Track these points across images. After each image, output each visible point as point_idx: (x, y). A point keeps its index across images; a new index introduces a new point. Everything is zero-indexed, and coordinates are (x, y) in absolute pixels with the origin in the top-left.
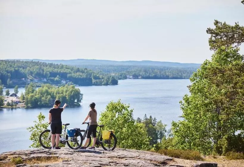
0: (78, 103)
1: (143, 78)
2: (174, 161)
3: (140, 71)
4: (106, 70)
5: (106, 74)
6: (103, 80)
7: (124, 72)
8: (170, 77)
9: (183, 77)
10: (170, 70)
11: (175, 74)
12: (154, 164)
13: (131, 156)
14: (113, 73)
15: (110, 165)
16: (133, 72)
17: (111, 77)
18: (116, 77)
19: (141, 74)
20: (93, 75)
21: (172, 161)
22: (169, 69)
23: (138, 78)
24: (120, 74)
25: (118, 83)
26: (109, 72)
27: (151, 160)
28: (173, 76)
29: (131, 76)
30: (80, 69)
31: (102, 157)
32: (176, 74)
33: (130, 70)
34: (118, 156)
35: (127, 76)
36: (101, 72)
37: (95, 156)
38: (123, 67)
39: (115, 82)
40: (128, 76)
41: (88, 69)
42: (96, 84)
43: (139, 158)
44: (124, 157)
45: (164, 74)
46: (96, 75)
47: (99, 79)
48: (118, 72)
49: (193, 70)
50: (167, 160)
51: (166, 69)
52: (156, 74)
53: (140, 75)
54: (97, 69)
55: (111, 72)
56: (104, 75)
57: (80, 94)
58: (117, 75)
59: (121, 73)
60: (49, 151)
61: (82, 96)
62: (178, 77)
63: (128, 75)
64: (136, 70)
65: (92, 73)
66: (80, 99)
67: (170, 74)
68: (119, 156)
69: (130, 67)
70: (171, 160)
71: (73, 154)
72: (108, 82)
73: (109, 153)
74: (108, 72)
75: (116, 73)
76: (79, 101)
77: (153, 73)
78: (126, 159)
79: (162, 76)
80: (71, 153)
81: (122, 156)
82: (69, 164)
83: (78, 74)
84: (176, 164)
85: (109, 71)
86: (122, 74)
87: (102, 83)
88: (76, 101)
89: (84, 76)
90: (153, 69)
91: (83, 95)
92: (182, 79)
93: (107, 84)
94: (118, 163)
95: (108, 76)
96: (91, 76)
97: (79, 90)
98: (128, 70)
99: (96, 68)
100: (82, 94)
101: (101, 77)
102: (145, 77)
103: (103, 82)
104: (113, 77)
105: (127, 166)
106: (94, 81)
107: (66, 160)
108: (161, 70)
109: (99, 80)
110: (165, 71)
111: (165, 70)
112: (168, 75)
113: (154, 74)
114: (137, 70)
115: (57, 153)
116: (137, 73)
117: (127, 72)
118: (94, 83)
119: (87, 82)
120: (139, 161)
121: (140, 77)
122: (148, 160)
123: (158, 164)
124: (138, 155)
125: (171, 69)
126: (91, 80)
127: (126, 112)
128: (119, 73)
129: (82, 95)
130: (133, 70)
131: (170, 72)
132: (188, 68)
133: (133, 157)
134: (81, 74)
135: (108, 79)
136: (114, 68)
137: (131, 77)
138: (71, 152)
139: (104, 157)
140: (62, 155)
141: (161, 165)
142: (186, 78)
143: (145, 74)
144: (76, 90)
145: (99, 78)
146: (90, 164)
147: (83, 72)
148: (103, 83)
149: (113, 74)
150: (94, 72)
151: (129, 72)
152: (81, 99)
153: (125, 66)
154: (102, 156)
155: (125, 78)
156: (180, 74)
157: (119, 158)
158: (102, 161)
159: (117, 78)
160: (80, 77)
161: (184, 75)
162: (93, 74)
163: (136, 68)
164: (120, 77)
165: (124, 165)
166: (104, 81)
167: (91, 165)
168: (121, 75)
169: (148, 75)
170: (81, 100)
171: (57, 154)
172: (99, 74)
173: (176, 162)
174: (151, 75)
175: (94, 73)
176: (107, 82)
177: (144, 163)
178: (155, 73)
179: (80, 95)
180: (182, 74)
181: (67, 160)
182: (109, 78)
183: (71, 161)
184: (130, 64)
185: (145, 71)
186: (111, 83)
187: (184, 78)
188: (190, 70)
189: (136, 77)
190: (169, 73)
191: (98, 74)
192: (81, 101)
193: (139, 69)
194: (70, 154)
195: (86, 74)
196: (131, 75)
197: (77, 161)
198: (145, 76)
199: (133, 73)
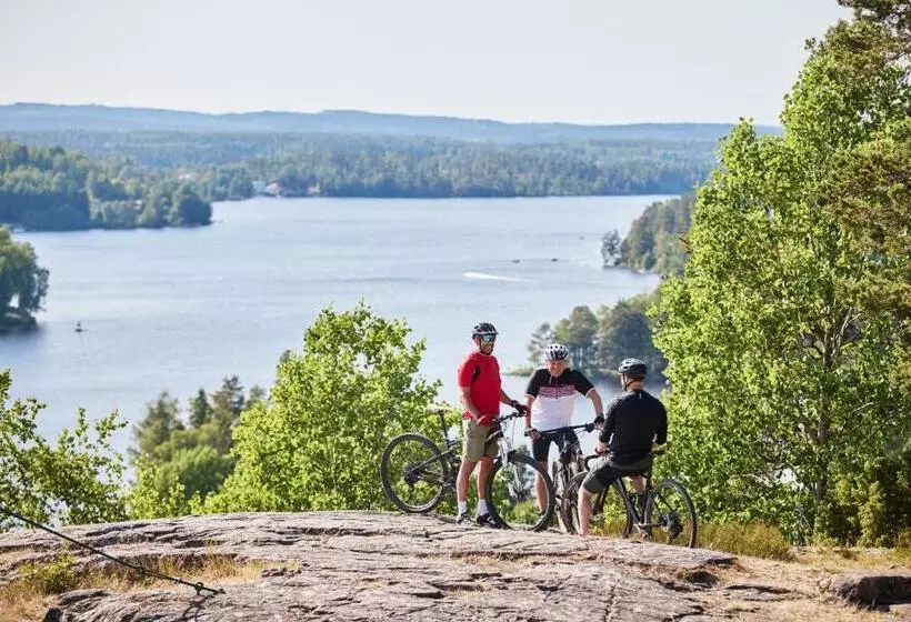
0: (28, 315)
1: (332, 192)
2: (740, 569)
3: (316, 160)
4: (156, 155)
5: (155, 172)
6: (139, 202)
7: (242, 165)
8: (456, 187)
9: (518, 189)
10: (455, 153)
11: (482, 174)
12: (659, 581)
13: (552, 549)
14: (189, 168)
15: (480, 588)
16: (281, 165)
17: (181, 188)
18: (203, 189)
19: (319, 171)
20: (95, 179)
21: (732, 570)
22: (450, 150)
23: (304, 195)
24: (219, 176)
25: (212, 219)
26: (170, 165)
27: (646, 566)
28: (470, 180)
29: (275, 185)
30: (30, 152)
31: (425, 555)
32: (485, 172)
33: (266, 154)
34: (496, 551)
35: (255, 183)
36: (129, 162)
37: (395, 550)
38: (234, 140)
39: (196, 214)
40: (257, 185)
41: (71, 153)
42: (111, 224)
43: (590, 559)
44: (522, 552)
45: (429, 174)
46: (107, 181)
47: (124, 197)
48: (212, 165)
49: (564, 153)
50: (710, 562)
51: (434, 149)
52: (389, 174)
53: (313, 180)
54: (108, 150)
55: (179, 166)
56: (146, 179)
57: (37, 272)
58: (206, 178)
59: (223, 167)
60: (174, 531)
61: (46, 280)
62: (495, 187)
63: (257, 179)
64: (295, 156)
65: (86, 171)
66: (35, 294)
67: (455, 172)
68: (500, 551)
69: (264, 139)
70: (728, 563)
71: (291, 543)
72: (167, 212)
73: (450, 534)
74: (165, 165)
75: (199, 171)
76: (30, 302)
77: (378, 172)
78: (536, 564)
79: (418, 183)
80: (283, 537)
81: (513, 549)
82: (301, 585)
83: (20, 172)
84: (754, 583)
85: (166, 161)
86: (232, 173)
87: (134, 218)
88: (14, 302)
89: (51, 182)
90: (375, 150)
91: (48, 272)
92: (513, 195)
93: (158, 223)
94: (509, 581)
95: (165, 184)
96: (82, 185)
97: (28, 253)
98: (259, 156)
99: (107, 145)
100: (43, 271)
101: (129, 188)
102: (337, 187)
103: (140, 212)
104: (187, 191)
105: (554, 589)
106: (96, 207)
107: (279, 568)
108: (414, 154)
109: (123, 203)
110: (433, 158)
111: (432, 154)
112: (445, 178)
113: (380, 175)
114: (300, 157)
115: (220, 538)
116: (300, 169)
117: (255, 164)
118: (100, 215)
119: (66, 213)
120: (595, 569)
121: (316, 189)
122: (632, 564)
123: (679, 583)
124: (582, 545)
125: (459, 151)
126: (82, 202)
127: (396, 353)
128: (214, 169)
129: (44, 273)
130: (282, 154)
131: (458, 165)
132: (543, 146)
133: (564, 551)
134: (36, 174)
135: (164, 199)
136: (190, 144)
137: (273, 187)
138: (280, 533)
139: (437, 555)
140: (246, 546)
141: (691, 586)
142: (529, 192)
143: (339, 173)
144: (14, 250)
145: (124, 192)
146: (391, 583)
147: (42, 164)
148: (140, 219)
149: (188, 176)
150: (98, 163)
151: (262, 163)
152: (42, 293)
153: (245, 137)
154: (427, 551)
155: (246, 192)
156: (503, 174)
157: (504, 556)
158: (436, 573)
159: (205, 193)
160: (30, 187)
161: (522, 178)
162: (90, 175)
163: (295, 146)
164: (220, 189)
165: (541, 588)
166: (143, 206)
167: (395, 588)
168: (224, 182)
169: (351, 177)
170: (37, 299)
171: (219, 543)
172: (121, 173)
173: (750, 571)
174: (365, 181)
175: (97, 170)
176: (162, 213)
177: (618, 576)
178: (386, 171)
179: (36, 276)
180: (510, 173)
181: (284, 570)
182: (167, 195)
183: (299, 572)
184: (268, 128)
185: (340, 160)
186: (180, 215)
187: (523, 194)
188: (550, 155)
189: (295, 187)
190: (450, 169)
191: (116, 176)
192: (41, 304)
193: (310, 152)
194: (280, 542)
195: (59, 174)
196: (274, 178)
197: (330, 573)
198: (338, 181)
199: (283, 171)
